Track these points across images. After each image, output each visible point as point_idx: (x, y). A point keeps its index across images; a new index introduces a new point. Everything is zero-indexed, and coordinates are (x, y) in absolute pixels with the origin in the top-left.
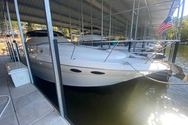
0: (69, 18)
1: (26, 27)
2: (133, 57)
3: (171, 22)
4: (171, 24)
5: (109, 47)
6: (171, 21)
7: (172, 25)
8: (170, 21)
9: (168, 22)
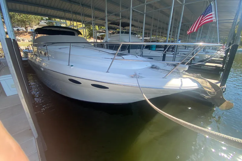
0: (91, 9)
1: (46, 22)
2: (156, 67)
3: (211, 15)
4: (212, 17)
5: (141, 51)
6: (212, 12)
7: (213, 19)
8: (210, 13)
9: (208, 14)
